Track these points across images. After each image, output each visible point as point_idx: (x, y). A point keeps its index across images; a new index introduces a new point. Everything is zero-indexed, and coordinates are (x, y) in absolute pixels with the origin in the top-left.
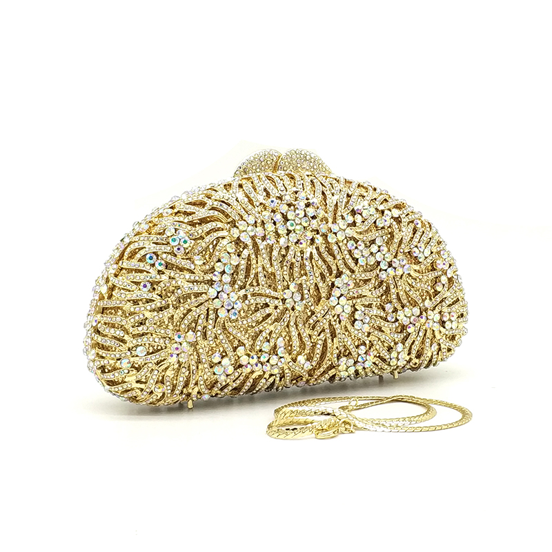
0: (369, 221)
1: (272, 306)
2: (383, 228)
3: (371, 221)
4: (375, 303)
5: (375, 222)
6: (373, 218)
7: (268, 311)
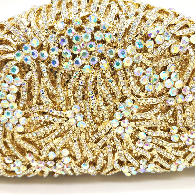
0: (163, 47)
1: (57, 123)
2: (178, 54)
3: (165, 46)
4: (159, 126)
5: (169, 48)
6: (167, 44)
7: (51, 127)
